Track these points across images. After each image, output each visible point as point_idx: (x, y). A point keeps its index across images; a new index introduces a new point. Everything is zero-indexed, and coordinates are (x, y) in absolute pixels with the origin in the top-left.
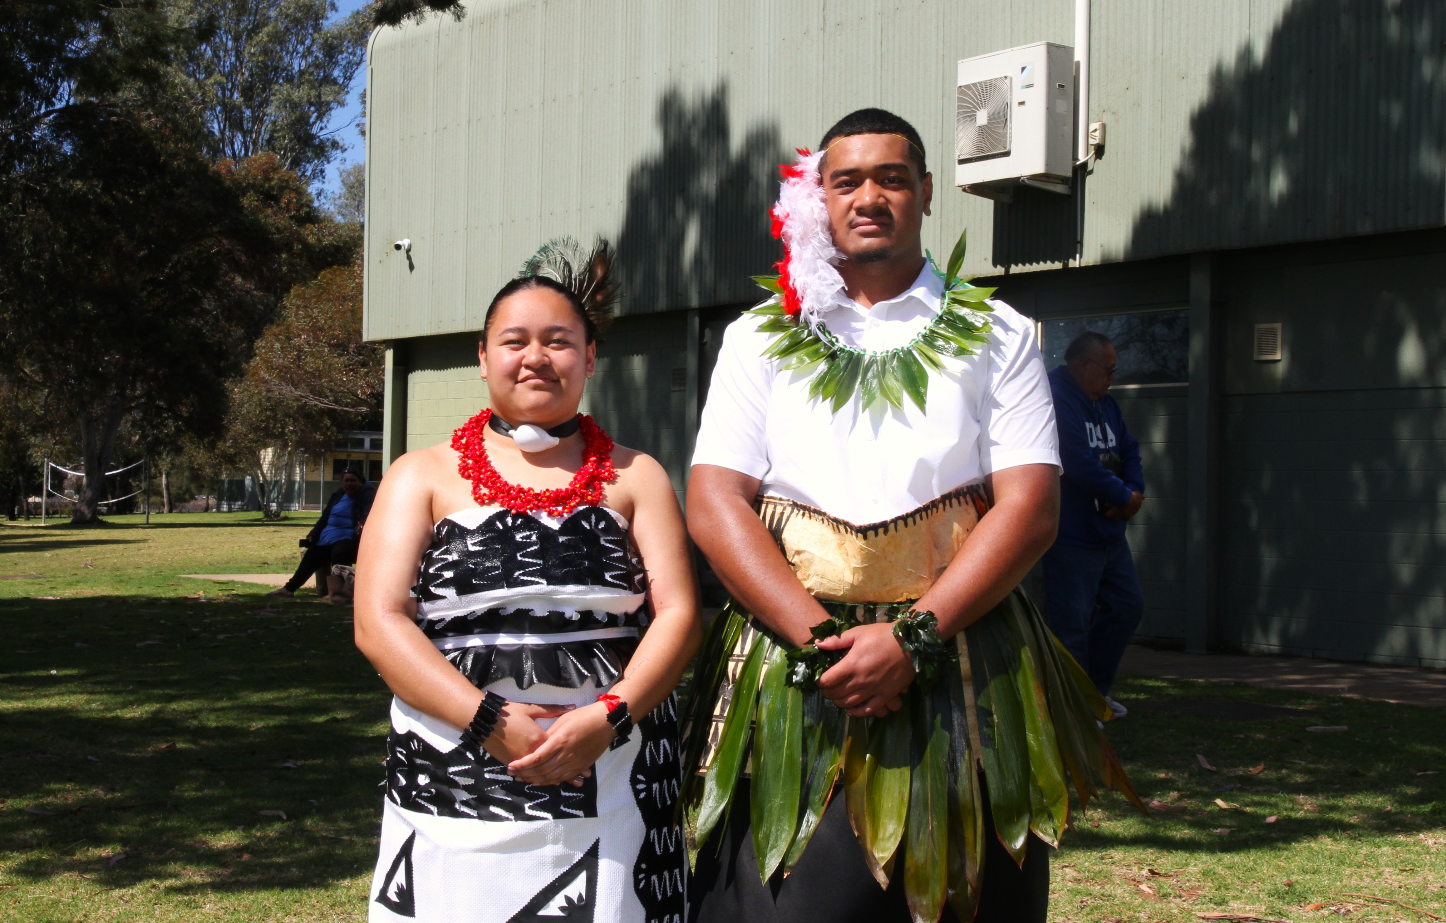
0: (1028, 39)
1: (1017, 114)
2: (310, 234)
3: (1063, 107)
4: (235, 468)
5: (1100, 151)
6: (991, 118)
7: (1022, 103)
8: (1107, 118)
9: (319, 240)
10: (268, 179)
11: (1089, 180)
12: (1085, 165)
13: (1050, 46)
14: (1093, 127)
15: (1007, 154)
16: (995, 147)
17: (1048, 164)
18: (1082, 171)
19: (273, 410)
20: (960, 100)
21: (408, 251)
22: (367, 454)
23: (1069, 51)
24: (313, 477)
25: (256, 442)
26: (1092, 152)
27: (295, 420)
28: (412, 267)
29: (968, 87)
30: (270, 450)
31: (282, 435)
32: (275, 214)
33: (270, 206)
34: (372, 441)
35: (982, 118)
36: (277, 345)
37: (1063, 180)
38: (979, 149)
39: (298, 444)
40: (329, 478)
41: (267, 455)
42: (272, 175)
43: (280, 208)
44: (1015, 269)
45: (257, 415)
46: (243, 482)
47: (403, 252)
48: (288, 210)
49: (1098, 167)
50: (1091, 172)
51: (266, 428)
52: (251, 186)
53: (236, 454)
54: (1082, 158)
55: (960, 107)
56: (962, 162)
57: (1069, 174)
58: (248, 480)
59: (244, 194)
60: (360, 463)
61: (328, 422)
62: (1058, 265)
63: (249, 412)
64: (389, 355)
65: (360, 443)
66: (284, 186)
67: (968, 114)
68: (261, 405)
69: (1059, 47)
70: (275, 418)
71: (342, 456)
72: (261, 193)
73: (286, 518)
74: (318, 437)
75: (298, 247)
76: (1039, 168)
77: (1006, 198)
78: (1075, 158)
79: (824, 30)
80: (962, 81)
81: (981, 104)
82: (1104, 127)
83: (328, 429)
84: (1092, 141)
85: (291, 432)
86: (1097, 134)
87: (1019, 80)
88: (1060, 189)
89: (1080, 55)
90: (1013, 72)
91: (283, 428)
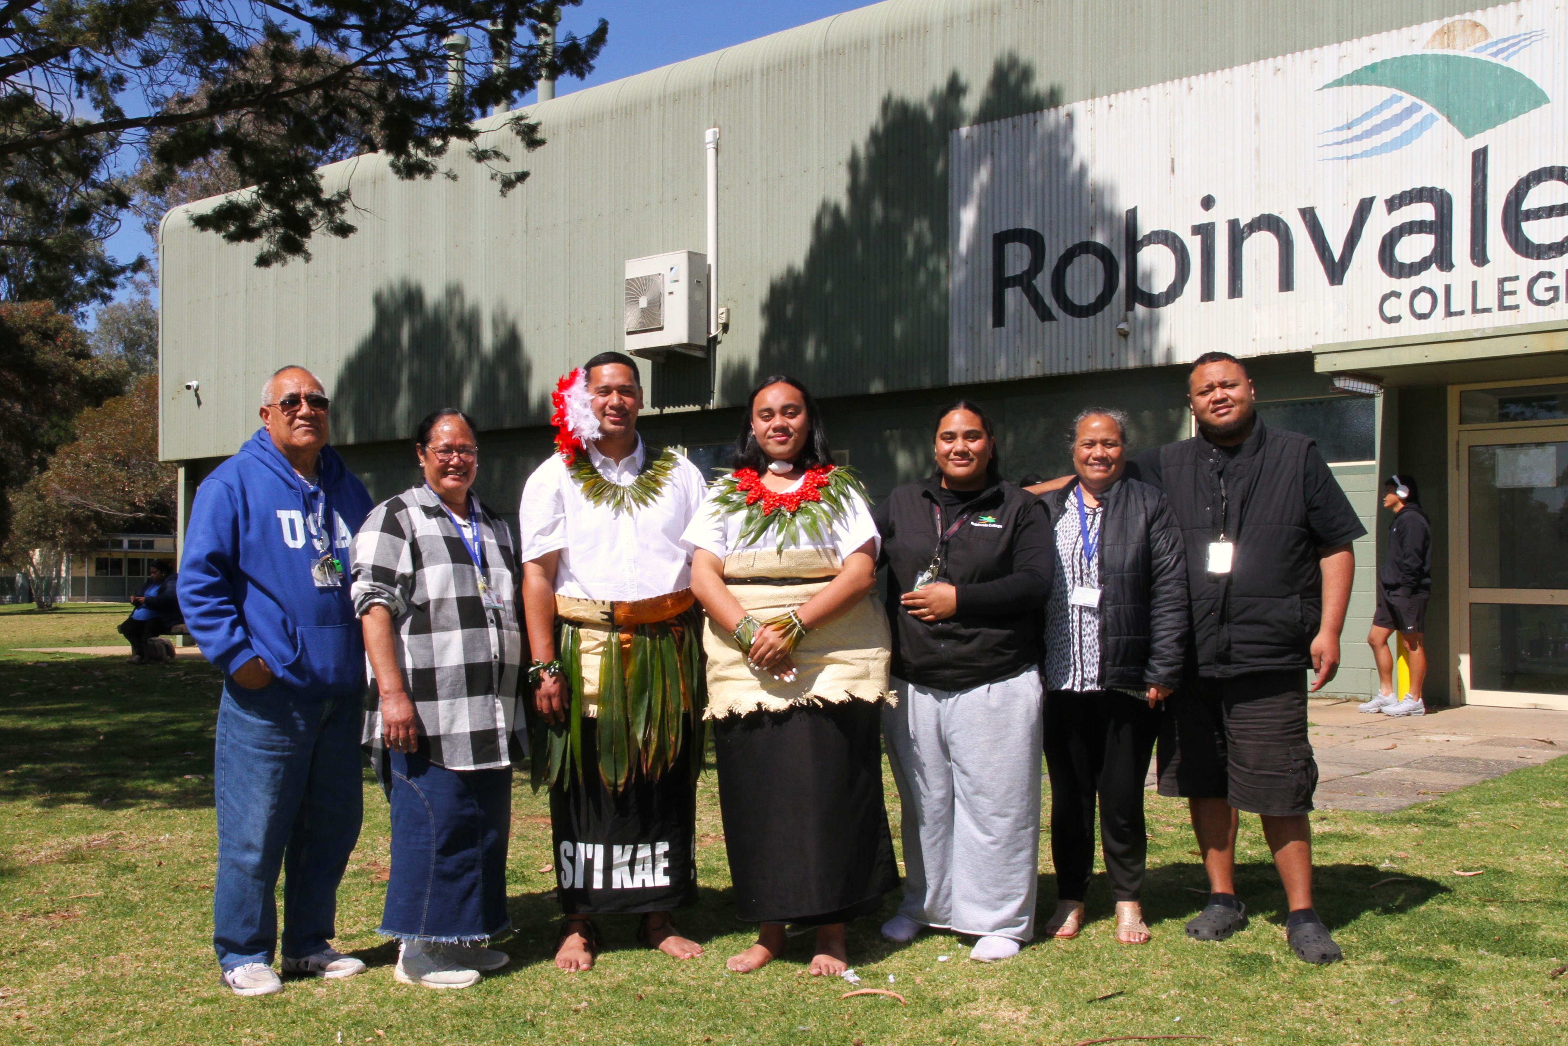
0: (674, 248)
1: (667, 301)
2: (84, 368)
3: (700, 296)
4: (11, 566)
5: (726, 327)
6: (650, 303)
7: (671, 293)
8: (730, 305)
9: (93, 374)
10: (44, 321)
11: (718, 347)
12: (716, 337)
13: (689, 253)
14: (721, 310)
15: (661, 329)
16: (652, 324)
17: (690, 337)
18: (713, 342)
19: (44, 516)
20: (627, 289)
21: (196, 390)
22: (126, 553)
23: (704, 257)
24: (78, 574)
25: (29, 543)
26: (720, 329)
27: (64, 525)
28: (199, 403)
29: (633, 280)
30: (37, 551)
31: (53, 537)
32: (52, 351)
33: (47, 344)
34: (130, 542)
35: (643, 302)
36: (68, 461)
37: (701, 348)
38: (642, 324)
39: (66, 546)
40: (93, 573)
41: (36, 555)
42: (49, 318)
43: (57, 346)
44: (668, 410)
45: (30, 521)
46: (14, 578)
47: (192, 391)
48: (64, 348)
49: (723, 338)
50: (720, 342)
51: (38, 532)
52: (31, 327)
53: (12, 555)
54: (713, 332)
55: (627, 294)
56: (629, 333)
57: (705, 343)
58: (19, 578)
59: (24, 334)
60: (120, 560)
61: (94, 526)
62: (697, 408)
63: (23, 518)
64: (181, 472)
65: (120, 544)
66: (60, 327)
67: (633, 299)
68: (33, 512)
69: (696, 254)
70: (46, 522)
71: (104, 555)
72: (39, 333)
73: (57, 608)
74: (85, 538)
75: (74, 378)
76: (685, 340)
77: (661, 360)
78: (709, 332)
79: (526, 232)
80: (629, 275)
81: (643, 293)
82: (728, 311)
83: (94, 531)
84: (720, 321)
85: (62, 535)
86: (724, 316)
87: (669, 276)
88: (699, 354)
89: (711, 260)
90: (665, 271)
91: (54, 532)
